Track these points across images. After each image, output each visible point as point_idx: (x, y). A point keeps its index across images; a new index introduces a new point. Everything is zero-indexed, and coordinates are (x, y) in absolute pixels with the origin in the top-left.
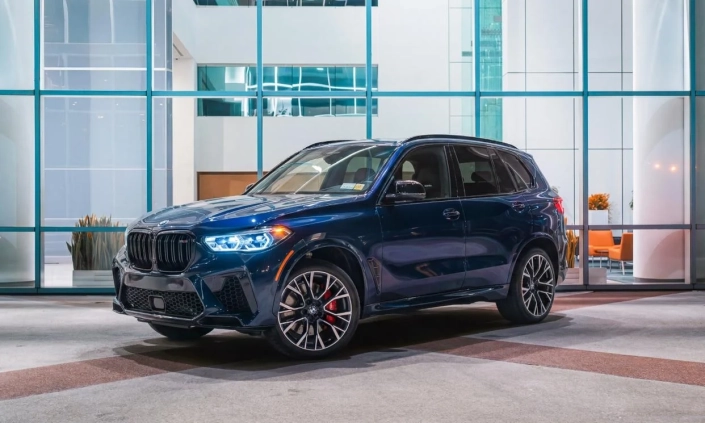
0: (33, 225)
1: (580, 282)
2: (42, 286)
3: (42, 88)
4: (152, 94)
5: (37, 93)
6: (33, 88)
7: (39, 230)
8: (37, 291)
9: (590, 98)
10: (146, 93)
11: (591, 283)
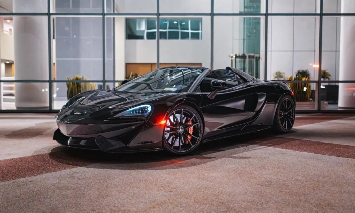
0: (48, 79)
1: (316, 108)
2: (53, 109)
3: (51, 12)
4: (105, 14)
5: (49, 14)
6: (46, 11)
7: (51, 82)
8: (50, 111)
9: (324, 17)
10: (102, 14)
11: (322, 109)
